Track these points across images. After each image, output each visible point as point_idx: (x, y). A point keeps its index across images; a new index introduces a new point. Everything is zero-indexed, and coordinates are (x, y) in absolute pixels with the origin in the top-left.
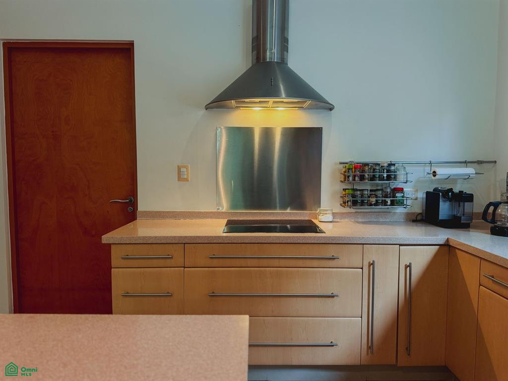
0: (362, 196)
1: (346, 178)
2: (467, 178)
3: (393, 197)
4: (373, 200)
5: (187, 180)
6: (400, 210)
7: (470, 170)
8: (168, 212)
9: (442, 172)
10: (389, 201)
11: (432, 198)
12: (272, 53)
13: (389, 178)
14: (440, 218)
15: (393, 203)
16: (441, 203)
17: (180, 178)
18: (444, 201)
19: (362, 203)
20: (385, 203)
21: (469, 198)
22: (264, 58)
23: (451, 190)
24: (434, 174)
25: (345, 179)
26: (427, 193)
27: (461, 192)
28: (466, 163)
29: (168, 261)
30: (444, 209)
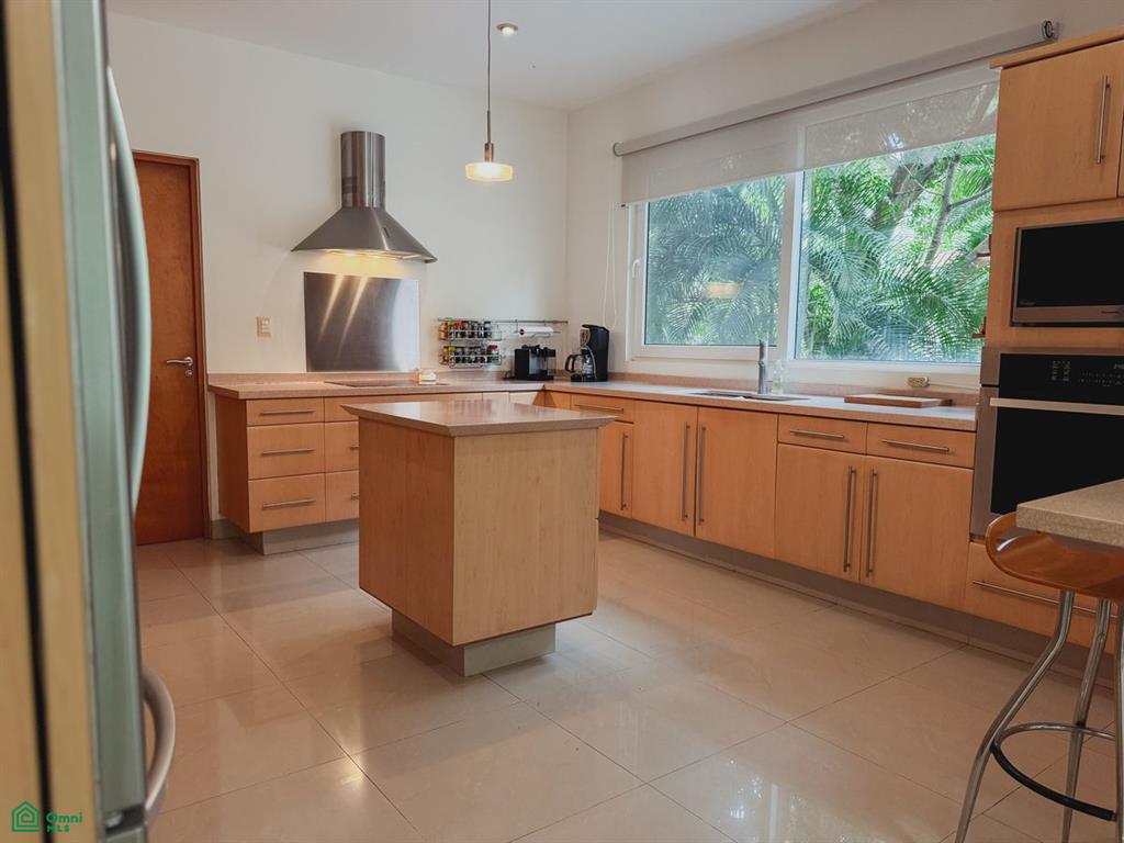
0: (464, 353)
1: (448, 335)
2: (547, 336)
3: (488, 355)
4: (473, 357)
5: (268, 334)
6: (492, 367)
7: (549, 329)
8: (247, 375)
9: (530, 330)
10: (486, 357)
11: (522, 355)
12: (370, 198)
13: (486, 335)
14: (531, 372)
15: (489, 361)
16: (531, 359)
17: (260, 333)
18: (533, 357)
19: (464, 360)
20: (482, 360)
21: (553, 353)
22: (363, 202)
23: (538, 346)
24: (522, 332)
25: (446, 336)
26: (516, 351)
27: (545, 348)
28: (544, 322)
29: (309, 416)
30: (534, 365)
